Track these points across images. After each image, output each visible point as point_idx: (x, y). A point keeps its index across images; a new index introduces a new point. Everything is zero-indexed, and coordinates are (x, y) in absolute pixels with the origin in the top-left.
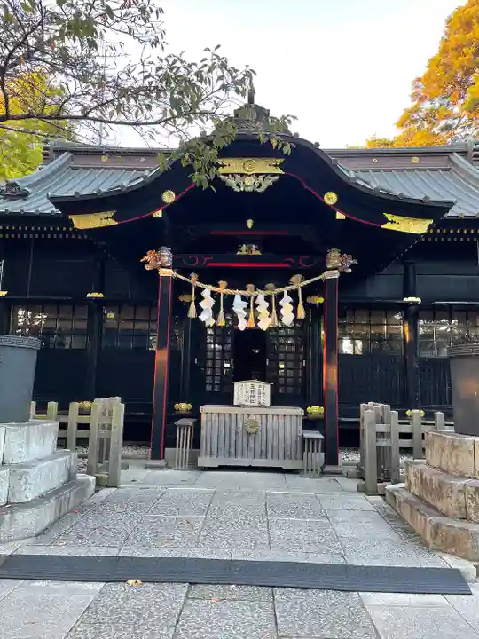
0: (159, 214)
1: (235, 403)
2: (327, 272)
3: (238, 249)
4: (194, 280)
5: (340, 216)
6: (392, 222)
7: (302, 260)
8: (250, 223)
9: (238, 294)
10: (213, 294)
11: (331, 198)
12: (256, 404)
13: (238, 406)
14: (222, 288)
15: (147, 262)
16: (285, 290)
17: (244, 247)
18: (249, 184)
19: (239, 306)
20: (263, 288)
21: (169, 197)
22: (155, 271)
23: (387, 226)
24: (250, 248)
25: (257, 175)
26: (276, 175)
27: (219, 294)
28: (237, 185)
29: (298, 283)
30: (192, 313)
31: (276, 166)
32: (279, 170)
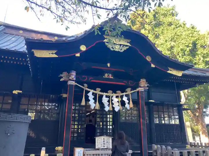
0: (78, 55)
1: (97, 147)
3: (104, 75)
4: (85, 87)
5: (153, 66)
6: (171, 70)
7: (130, 83)
8: (109, 65)
9: (105, 94)
10: (93, 94)
11: (149, 59)
12: (106, 147)
13: (98, 149)
14: (98, 92)
16: (124, 94)
17: (106, 75)
18: (117, 48)
19: (105, 100)
20: (115, 93)
21: (83, 48)
23: (169, 72)
24: (108, 75)
25: (120, 45)
26: (128, 46)
27: (96, 94)
28: (112, 47)
29: (129, 91)
30: (83, 103)
31: (128, 42)
32: (129, 44)
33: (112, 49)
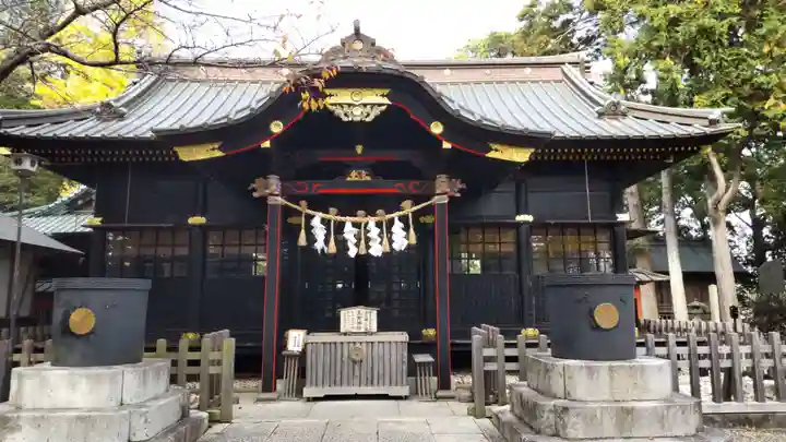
0: (267, 144)
1: (342, 330)
2: (436, 197)
3: (349, 174)
4: (303, 207)
5: (447, 145)
6: (496, 150)
7: (412, 186)
8: (359, 149)
9: (348, 220)
10: (323, 221)
11: (437, 128)
12: (363, 330)
13: (345, 334)
14: (333, 216)
15: (254, 190)
16: (395, 215)
17: (354, 173)
18: (357, 114)
19: (349, 232)
20: (374, 215)
21: (277, 128)
22: (264, 199)
23: (492, 155)
24: (359, 174)
25: (365, 105)
26: (383, 105)
27: (329, 221)
28: (346, 115)
29: (408, 208)
30: (302, 241)
31: (383, 96)
32: (386, 101)
33: (345, 119)
